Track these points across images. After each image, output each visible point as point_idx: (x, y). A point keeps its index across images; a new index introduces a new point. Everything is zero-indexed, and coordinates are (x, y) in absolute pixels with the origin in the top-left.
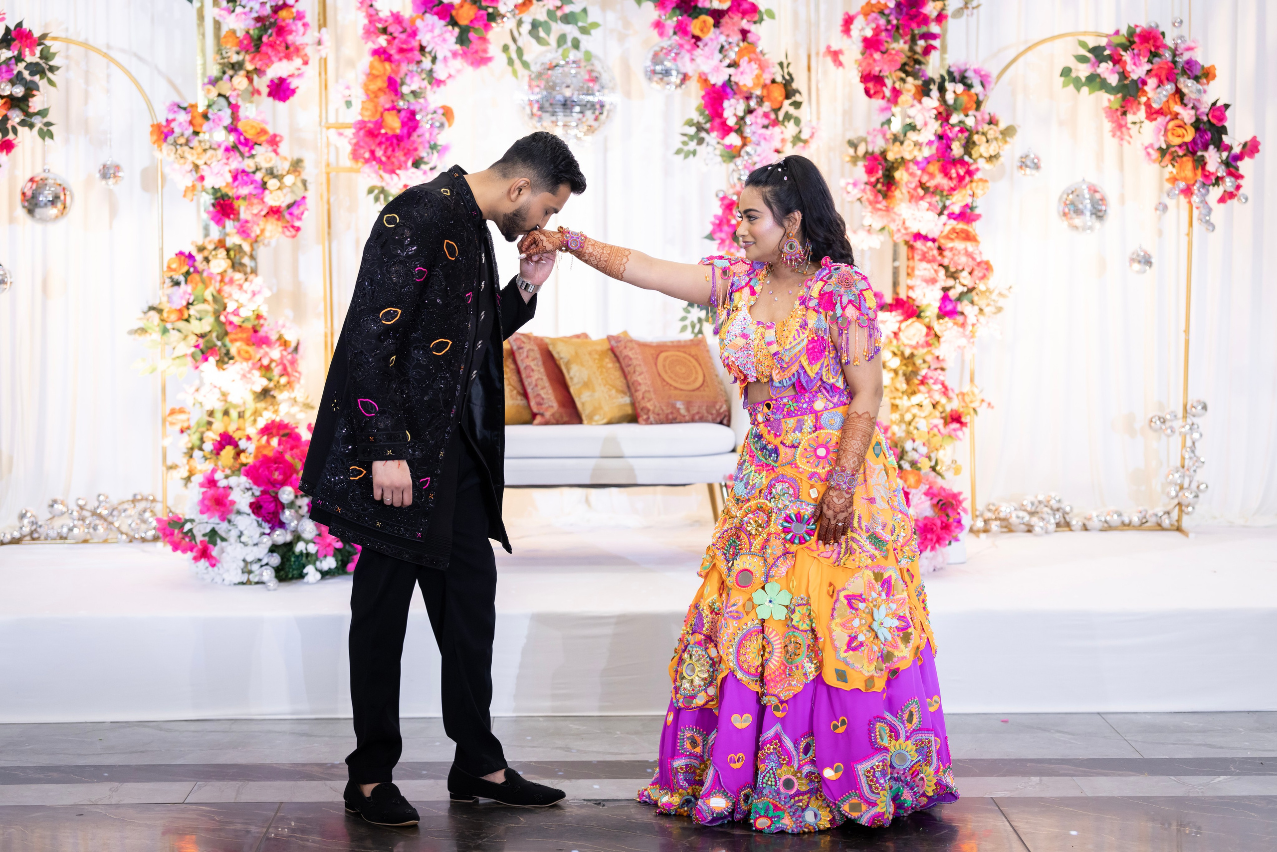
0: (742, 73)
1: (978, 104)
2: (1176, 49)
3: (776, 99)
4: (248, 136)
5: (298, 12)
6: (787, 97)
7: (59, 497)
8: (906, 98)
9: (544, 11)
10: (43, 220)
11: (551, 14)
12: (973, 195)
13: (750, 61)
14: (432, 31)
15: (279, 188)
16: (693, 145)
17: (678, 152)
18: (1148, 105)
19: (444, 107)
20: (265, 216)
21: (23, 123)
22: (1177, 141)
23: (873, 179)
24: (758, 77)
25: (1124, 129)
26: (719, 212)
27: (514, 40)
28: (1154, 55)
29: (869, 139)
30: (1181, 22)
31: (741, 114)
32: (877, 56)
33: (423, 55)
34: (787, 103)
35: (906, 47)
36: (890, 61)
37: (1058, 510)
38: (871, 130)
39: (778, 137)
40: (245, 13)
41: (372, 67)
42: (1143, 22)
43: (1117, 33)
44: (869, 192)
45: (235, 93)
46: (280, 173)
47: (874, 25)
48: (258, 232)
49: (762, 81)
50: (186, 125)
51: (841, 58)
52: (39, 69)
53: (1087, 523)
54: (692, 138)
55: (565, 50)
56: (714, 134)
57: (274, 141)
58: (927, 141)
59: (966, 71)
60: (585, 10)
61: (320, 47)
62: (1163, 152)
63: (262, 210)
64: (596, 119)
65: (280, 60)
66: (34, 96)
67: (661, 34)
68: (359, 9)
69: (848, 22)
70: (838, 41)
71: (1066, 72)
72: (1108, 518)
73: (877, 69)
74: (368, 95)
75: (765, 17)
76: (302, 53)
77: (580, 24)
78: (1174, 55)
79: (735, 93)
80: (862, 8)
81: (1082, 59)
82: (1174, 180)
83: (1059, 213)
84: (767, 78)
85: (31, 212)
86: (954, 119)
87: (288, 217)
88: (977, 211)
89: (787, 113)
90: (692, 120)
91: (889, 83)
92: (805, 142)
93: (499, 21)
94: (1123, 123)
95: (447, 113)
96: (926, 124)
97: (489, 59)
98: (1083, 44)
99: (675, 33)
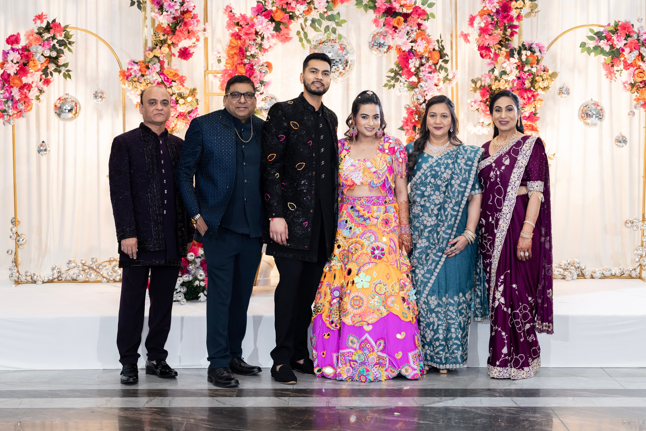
0: (418, 45)
1: (538, 61)
2: (639, 33)
3: (435, 58)
4: (169, 77)
5: (194, 14)
6: (441, 58)
7: (72, 259)
8: (501, 59)
9: (318, 14)
10: (64, 119)
11: (321, 15)
12: (535, 107)
13: (422, 39)
14: (261, 24)
15: (184, 103)
16: (393, 82)
17: (385, 85)
18: (625, 62)
19: (267, 63)
20: (177, 117)
21: (55, 70)
22: (640, 80)
23: (484, 99)
24: (426, 47)
25: (612, 74)
26: (406, 116)
27: (303, 29)
28: (628, 36)
29: (483, 79)
30: (642, 19)
31: (417, 66)
32: (487, 37)
33: (257, 37)
34: (441, 60)
35: (502, 32)
36: (493, 39)
37: (578, 268)
38: (483, 75)
39: (436, 78)
40: (168, 15)
41: (231, 42)
42: (622, 19)
43: (609, 25)
44: (482, 106)
45: (162, 55)
46: (185, 95)
47: (485, 21)
48: (173, 126)
49: (428, 49)
50: (138, 71)
51: (468, 38)
52: (63, 43)
53: (593, 274)
54: (393, 78)
55: (328, 34)
56: (404, 77)
57: (182, 80)
58: (512, 79)
59: (532, 44)
60: (338, 14)
61: (205, 32)
62: (632, 85)
63: (175, 114)
64: (344, 69)
65: (185, 39)
66: (61, 56)
67: (377, 26)
68: (225, 13)
69: (472, 20)
70: (466, 29)
71: (583, 45)
72: (604, 272)
73: (487, 43)
74: (229, 56)
75: (430, 17)
76: (196, 35)
77: (336, 21)
78: (638, 37)
79: (414, 56)
80: (479, 12)
81: (591, 38)
82: (638, 100)
83: (579, 117)
84: (431, 47)
85: (59, 115)
86: (526, 69)
87: (188, 118)
88: (538, 115)
89: (441, 65)
90: (393, 69)
91: (493, 50)
92: (450, 80)
93: (295, 19)
94: (612, 71)
95: (269, 65)
96: (511, 71)
97: (290, 38)
98: (591, 31)
99: (384, 25)
